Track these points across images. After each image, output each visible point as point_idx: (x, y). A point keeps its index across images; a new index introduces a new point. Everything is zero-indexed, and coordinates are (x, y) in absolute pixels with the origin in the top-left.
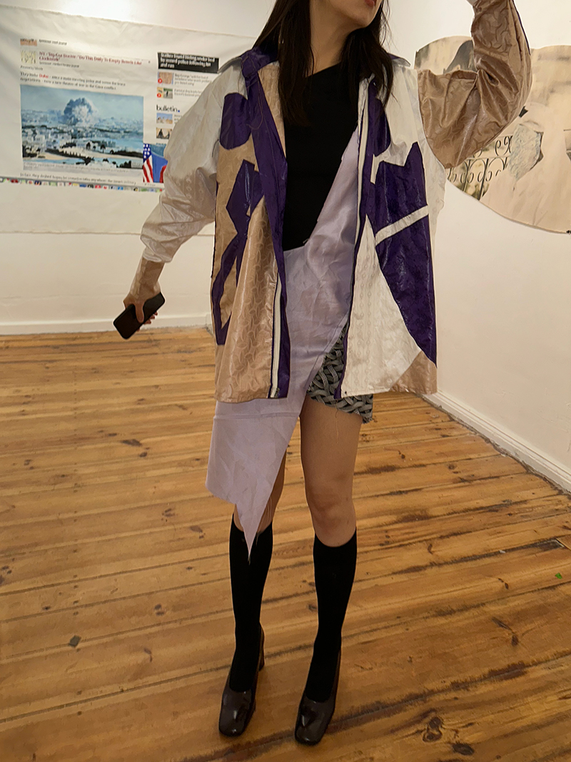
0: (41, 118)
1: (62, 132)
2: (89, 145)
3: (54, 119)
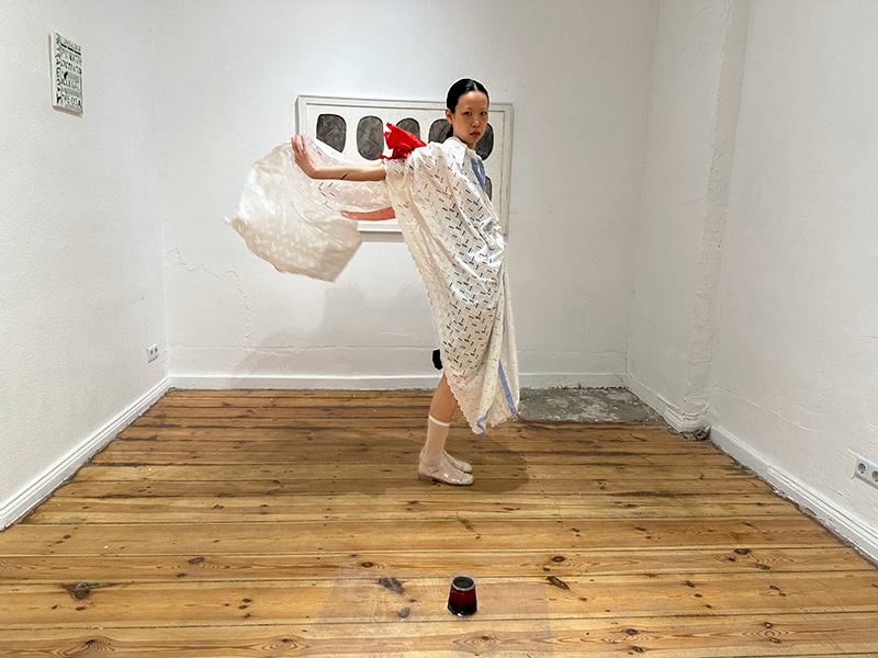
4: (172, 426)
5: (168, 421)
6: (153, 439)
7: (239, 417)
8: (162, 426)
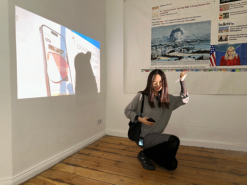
0: (160, 41)
1: (169, 46)
2: (181, 50)
3: (165, 41)
4: (98, 150)
5: (98, 148)
6: (88, 155)
7: (123, 150)
8: (95, 149)
